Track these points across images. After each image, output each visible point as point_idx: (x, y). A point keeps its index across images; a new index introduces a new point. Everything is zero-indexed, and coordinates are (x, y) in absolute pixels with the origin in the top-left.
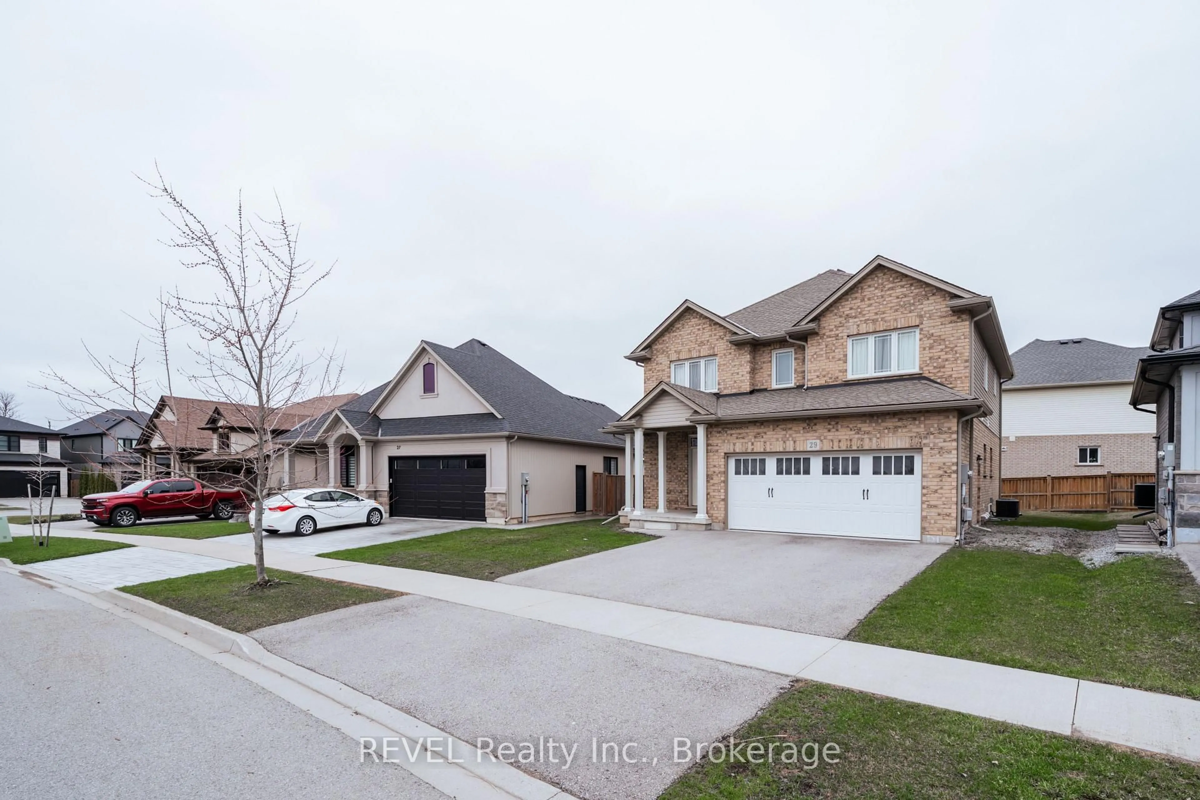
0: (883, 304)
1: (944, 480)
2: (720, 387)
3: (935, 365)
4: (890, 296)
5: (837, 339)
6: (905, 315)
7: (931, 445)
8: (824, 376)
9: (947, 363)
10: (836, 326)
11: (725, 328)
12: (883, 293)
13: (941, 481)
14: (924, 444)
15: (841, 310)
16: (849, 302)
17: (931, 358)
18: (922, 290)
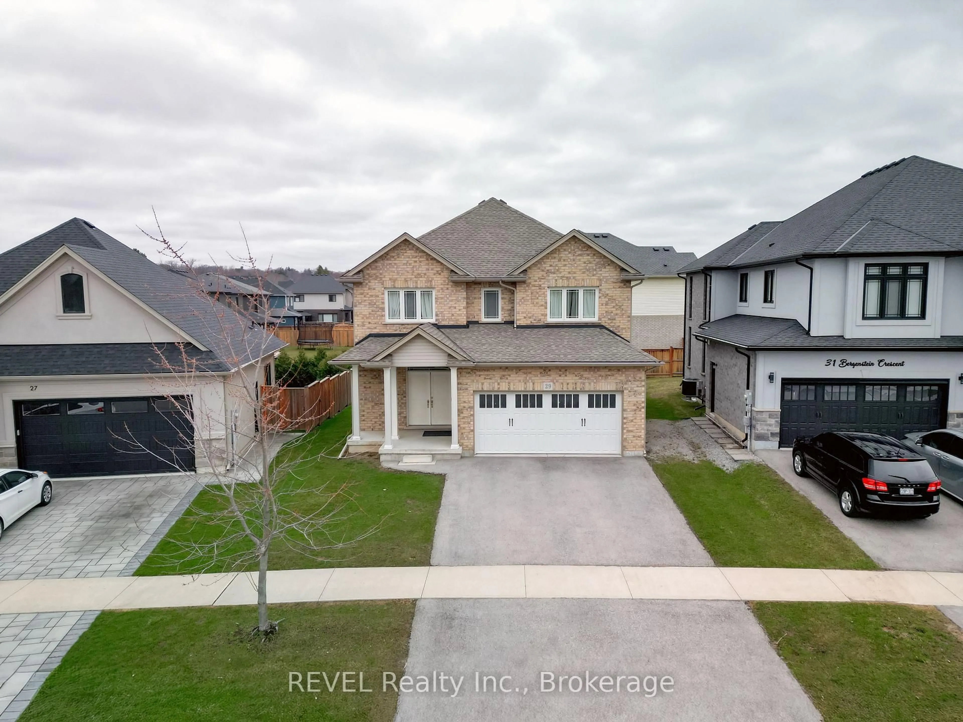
0: (574, 266)
1: (637, 413)
2: (437, 318)
3: (609, 317)
4: (580, 260)
5: (540, 289)
6: (590, 277)
7: (629, 389)
8: (530, 318)
9: (617, 317)
10: (539, 278)
11: (442, 264)
12: (574, 257)
13: (635, 414)
14: (625, 388)
15: (544, 266)
16: (549, 260)
17: (606, 312)
18: (601, 260)
